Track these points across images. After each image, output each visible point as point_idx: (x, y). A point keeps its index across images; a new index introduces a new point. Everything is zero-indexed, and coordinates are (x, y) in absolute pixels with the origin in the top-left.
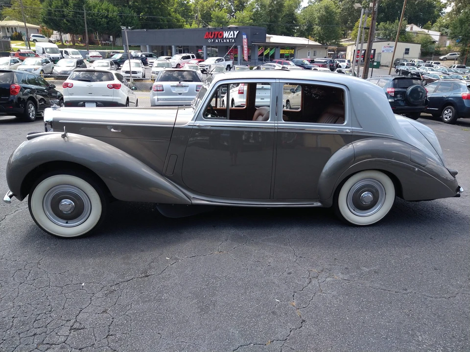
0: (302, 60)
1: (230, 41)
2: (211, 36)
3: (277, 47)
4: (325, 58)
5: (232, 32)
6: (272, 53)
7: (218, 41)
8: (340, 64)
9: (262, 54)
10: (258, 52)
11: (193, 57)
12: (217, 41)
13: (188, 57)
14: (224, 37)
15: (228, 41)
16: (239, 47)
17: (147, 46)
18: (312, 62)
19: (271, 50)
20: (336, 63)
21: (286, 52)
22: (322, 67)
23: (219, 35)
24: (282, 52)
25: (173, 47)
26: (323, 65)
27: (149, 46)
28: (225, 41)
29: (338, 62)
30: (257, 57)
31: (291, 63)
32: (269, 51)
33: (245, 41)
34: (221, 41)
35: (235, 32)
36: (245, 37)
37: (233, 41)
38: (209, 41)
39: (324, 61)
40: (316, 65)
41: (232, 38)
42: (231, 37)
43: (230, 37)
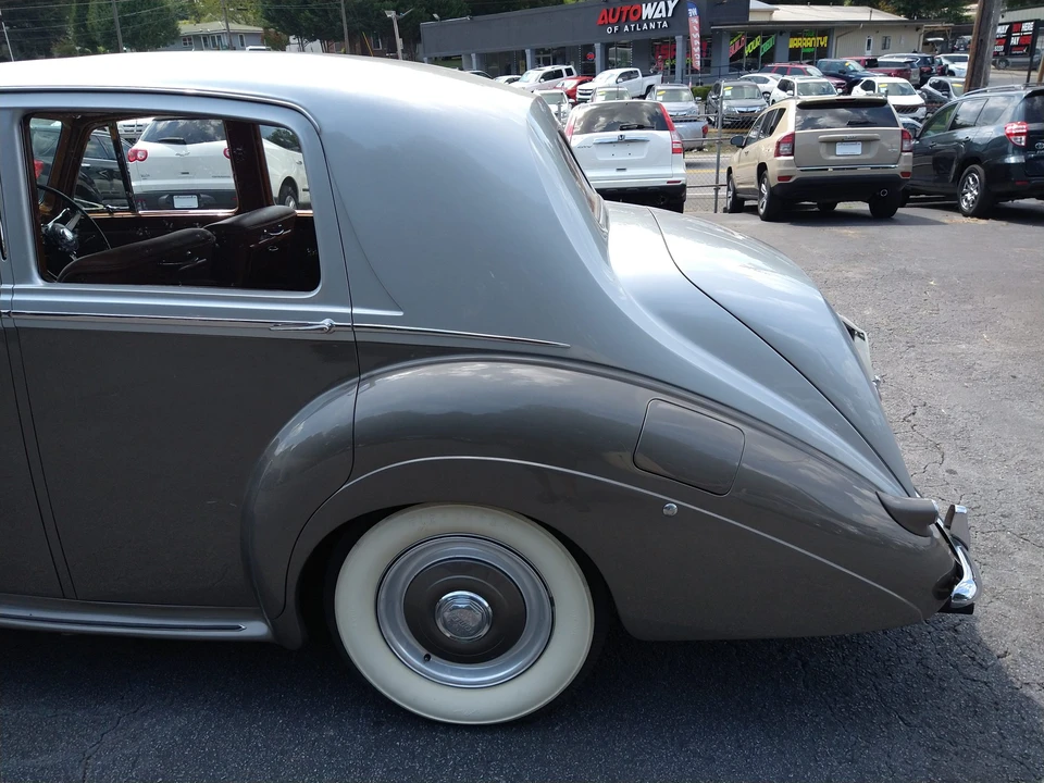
0: (844, 60)
1: (657, 25)
2: (613, 17)
3: (781, 33)
4: (915, 52)
5: (662, 4)
6: (766, 47)
7: (630, 28)
8: (952, 67)
9: (740, 54)
10: (730, 48)
11: (569, 72)
12: (626, 29)
13: (558, 74)
14: (644, 18)
15: (652, 26)
16: (679, 38)
17: (473, 55)
18: (871, 64)
19: (764, 41)
20: (941, 63)
21: (807, 43)
22: (895, 76)
23: (631, 12)
24: (794, 43)
25: (528, 52)
26: (899, 71)
27: (478, 55)
28: (645, 27)
29: (945, 62)
30: (725, 61)
31: (811, 69)
32: (758, 44)
33: (694, 22)
34: (635, 27)
35: (669, 2)
36: (693, 12)
37: (665, 24)
38: (609, 30)
39: (905, 60)
40: (880, 72)
41: (662, 19)
42: (659, 16)
43: (657, 16)
